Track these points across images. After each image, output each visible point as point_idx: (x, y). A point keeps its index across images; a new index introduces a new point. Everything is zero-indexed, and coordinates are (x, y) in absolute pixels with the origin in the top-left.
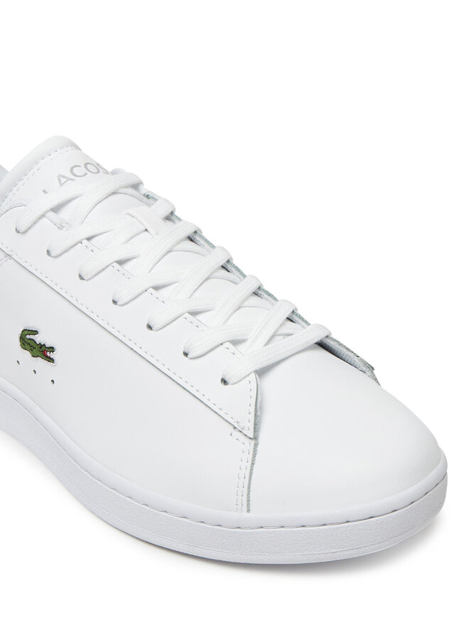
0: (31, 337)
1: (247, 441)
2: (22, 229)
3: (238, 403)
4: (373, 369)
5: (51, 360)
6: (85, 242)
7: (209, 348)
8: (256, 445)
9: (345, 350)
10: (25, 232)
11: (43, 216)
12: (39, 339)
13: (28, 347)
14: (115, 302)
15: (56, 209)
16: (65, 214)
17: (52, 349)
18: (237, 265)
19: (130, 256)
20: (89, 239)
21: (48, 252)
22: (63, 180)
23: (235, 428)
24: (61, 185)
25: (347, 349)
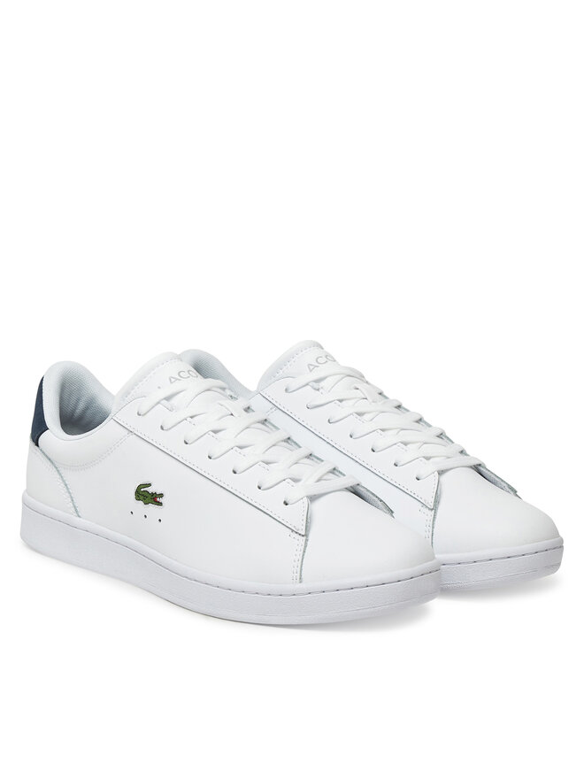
0: (145, 489)
1: (301, 538)
2: (142, 412)
3: (295, 515)
4: (392, 512)
5: (160, 504)
6: (189, 419)
7: (275, 482)
8: (307, 540)
9: (371, 495)
10: (145, 414)
11: (158, 403)
12: (150, 490)
13: (142, 497)
14: (210, 458)
15: (168, 399)
16: (174, 401)
17: (161, 495)
18: (295, 440)
19: (222, 428)
20: (192, 417)
21: (162, 428)
22: (173, 380)
23: (293, 531)
24: (171, 383)
25: (373, 494)
